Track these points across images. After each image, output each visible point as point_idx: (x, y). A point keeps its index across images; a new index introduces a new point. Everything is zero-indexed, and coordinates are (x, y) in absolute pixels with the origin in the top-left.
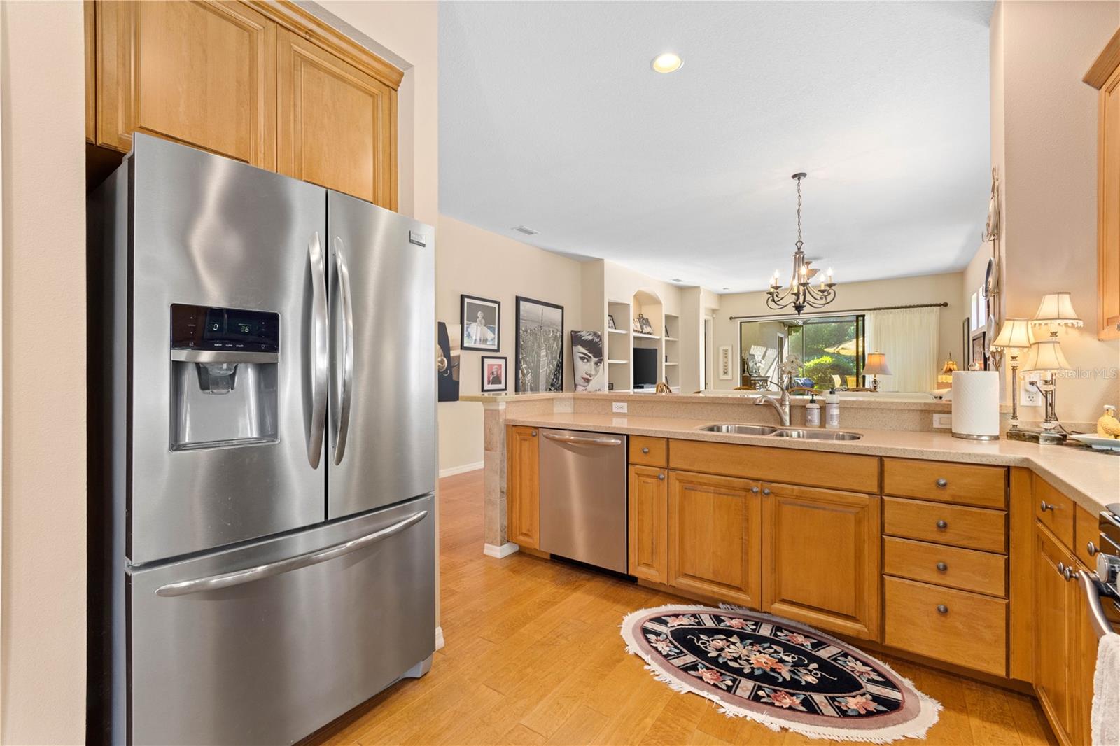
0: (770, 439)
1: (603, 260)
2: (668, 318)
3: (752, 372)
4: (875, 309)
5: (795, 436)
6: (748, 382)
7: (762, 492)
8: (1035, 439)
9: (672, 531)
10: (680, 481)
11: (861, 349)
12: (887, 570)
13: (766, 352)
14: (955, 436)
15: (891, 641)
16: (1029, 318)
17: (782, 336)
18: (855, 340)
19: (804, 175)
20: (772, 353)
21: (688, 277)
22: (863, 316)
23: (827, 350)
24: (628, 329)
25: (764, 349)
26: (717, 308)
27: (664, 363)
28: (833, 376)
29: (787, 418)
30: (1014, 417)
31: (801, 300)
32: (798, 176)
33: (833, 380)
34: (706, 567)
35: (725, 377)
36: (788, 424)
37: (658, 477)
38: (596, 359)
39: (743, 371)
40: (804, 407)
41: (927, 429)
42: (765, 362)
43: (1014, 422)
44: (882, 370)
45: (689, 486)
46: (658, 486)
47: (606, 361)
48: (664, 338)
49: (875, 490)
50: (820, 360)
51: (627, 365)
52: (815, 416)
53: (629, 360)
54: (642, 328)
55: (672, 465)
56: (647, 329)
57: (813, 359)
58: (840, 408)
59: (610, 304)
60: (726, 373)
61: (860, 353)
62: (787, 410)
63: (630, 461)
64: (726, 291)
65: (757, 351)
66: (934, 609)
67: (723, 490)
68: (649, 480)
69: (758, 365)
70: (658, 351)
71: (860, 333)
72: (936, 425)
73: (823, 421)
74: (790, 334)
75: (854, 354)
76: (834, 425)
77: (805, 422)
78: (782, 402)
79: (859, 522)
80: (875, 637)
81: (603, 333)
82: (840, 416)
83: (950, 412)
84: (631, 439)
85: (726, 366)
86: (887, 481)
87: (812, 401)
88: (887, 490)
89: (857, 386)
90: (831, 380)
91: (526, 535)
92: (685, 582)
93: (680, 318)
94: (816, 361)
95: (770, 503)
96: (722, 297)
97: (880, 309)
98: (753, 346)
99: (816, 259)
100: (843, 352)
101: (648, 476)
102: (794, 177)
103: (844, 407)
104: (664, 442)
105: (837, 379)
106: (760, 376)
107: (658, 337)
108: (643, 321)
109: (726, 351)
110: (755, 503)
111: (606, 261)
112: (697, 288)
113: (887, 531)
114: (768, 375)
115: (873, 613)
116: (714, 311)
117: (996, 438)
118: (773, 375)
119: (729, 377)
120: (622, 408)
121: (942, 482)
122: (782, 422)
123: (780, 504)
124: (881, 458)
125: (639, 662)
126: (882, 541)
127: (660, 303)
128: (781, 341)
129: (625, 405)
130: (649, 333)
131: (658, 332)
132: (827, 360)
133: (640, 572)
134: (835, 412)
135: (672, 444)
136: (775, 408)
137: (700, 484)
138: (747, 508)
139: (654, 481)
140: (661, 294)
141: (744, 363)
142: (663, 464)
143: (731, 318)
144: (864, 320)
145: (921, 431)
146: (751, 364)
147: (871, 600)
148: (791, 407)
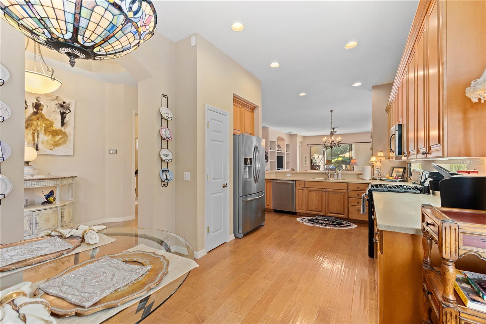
0: (327, 181)
1: (268, 127)
2: (287, 145)
3: (314, 164)
4: (355, 143)
5: (332, 180)
6: (313, 167)
7: (325, 191)
8: (376, 179)
9: (306, 201)
10: (308, 190)
11: (351, 155)
12: (349, 204)
13: (319, 156)
14: (363, 179)
15: (350, 217)
16: (376, 156)
17: (324, 150)
18: (349, 153)
19: (333, 111)
20: (321, 156)
21: (293, 131)
22: (352, 145)
23: (340, 155)
24: (275, 150)
25: (318, 155)
26: (302, 141)
27: (286, 161)
28: (343, 165)
29: (330, 176)
30: (374, 175)
31: (332, 145)
32: (331, 111)
33: (342, 166)
34: (313, 208)
35: (306, 166)
36: (330, 178)
37: (303, 189)
38: (266, 160)
39: (311, 163)
40: (333, 174)
41: (358, 178)
42: (319, 160)
43: (373, 176)
44: (356, 164)
45: (310, 191)
46: (303, 191)
47: (269, 161)
48: (286, 152)
49: (347, 189)
50: (338, 159)
51: (275, 162)
52: (336, 176)
53: (275, 160)
54: (278, 149)
55: (306, 187)
56: (280, 149)
57: (336, 159)
58: (341, 174)
59: (270, 141)
60: (306, 164)
61: (351, 157)
62: (330, 175)
63: (296, 186)
64: (306, 136)
65: (316, 156)
66: (357, 210)
67: (317, 191)
68: (300, 190)
69: (316, 161)
70: (284, 157)
71: (351, 149)
72: (360, 177)
73: (338, 177)
74: (327, 149)
75: (349, 157)
76: (340, 177)
77: (334, 177)
78: (329, 173)
79: (344, 196)
80: (347, 217)
81: (268, 151)
82: (341, 176)
83: (362, 175)
84: (296, 181)
85: (306, 162)
86: (349, 187)
87: (335, 173)
88: (349, 189)
89: (350, 169)
90: (342, 167)
91: (268, 206)
92: (309, 212)
93: (290, 146)
94: (337, 159)
95: (327, 193)
96: (304, 137)
97: (357, 143)
98: (314, 155)
99: (336, 128)
100: (346, 156)
101: (300, 189)
102: (330, 111)
103: (342, 174)
104: (304, 182)
105: (344, 166)
106: (317, 165)
107: (283, 152)
108: (279, 146)
109: (306, 157)
110: (324, 193)
111: (269, 127)
112: (296, 135)
113: (349, 197)
114: (319, 165)
115: (346, 213)
116: (301, 142)
117: (370, 179)
118: (321, 164)
119: (307, 166)
120: (289, 175)
121: (358, 187)
122: (329, 178)
123: (329, 193)
124: (348, 183)
125: (303, 223)
126: (348, 199)
127: (284, 140)
128: (324, 152)
129: (290, 174)
130: (281, 151)
131: (283, 150)
132: (340, 159)
133: (298, 211)
134: (340, 175)
135: (306, 182)
136: (327, 174)
137: (312, 190)
138: (322, 194)
139: (301, 190)
140: (284, 137)
141: (311, 160)
142: (304, 186)
143: (307, 145)
144: (352, 146)
145: (357, 179)
146: (314, 161)
147: (346, 210)
148: (331, 174)
